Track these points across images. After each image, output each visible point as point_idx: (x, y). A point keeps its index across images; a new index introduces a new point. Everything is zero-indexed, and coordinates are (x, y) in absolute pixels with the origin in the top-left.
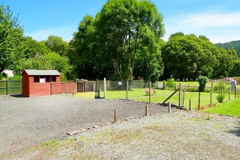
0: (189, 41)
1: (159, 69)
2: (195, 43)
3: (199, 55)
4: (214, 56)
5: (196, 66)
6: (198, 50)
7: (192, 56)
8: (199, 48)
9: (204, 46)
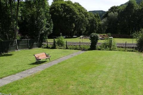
0: (68, 5)
1: (47, 26)
2: (73, 7)
3: (76, 17)
4: (86, 18)
5: (74, 26)
6: (75, 13)
7: (71, 17)
8: (76, 11)
9: (79, 10)
